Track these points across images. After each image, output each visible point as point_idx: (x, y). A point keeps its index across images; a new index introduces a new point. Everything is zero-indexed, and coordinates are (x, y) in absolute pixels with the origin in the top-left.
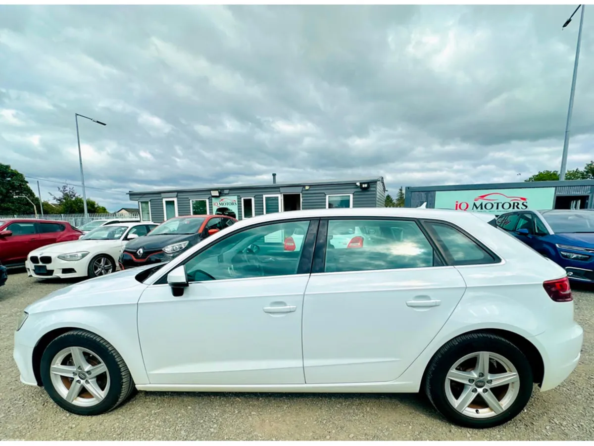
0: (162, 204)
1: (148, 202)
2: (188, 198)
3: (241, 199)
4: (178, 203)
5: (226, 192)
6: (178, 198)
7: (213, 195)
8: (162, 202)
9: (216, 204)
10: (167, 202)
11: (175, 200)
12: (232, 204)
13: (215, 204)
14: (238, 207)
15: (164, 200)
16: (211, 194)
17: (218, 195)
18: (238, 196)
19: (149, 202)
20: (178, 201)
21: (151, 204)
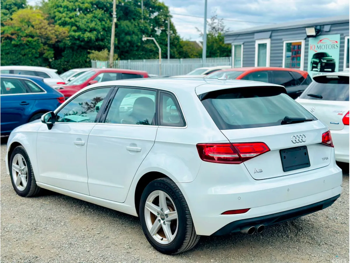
0: (254, 48)
1: (240, 46)
2: (281, 39)
3: (344, 38)
4: (271, 47)
5: (326, 28)
6: (271, 40)
7: (309, 34)
8: (254, 45)
9: (313, 48)
10: (260, 45)
11: (268, 42)
12: (333, 47)
13: (311, 47)
14: (340, 51)
15: (258, 42)
16: (306, 33)
17: (314, 33)
18: (342, 35)
19: (242, 46)
20: (271, 43)
21: (244, 49)
